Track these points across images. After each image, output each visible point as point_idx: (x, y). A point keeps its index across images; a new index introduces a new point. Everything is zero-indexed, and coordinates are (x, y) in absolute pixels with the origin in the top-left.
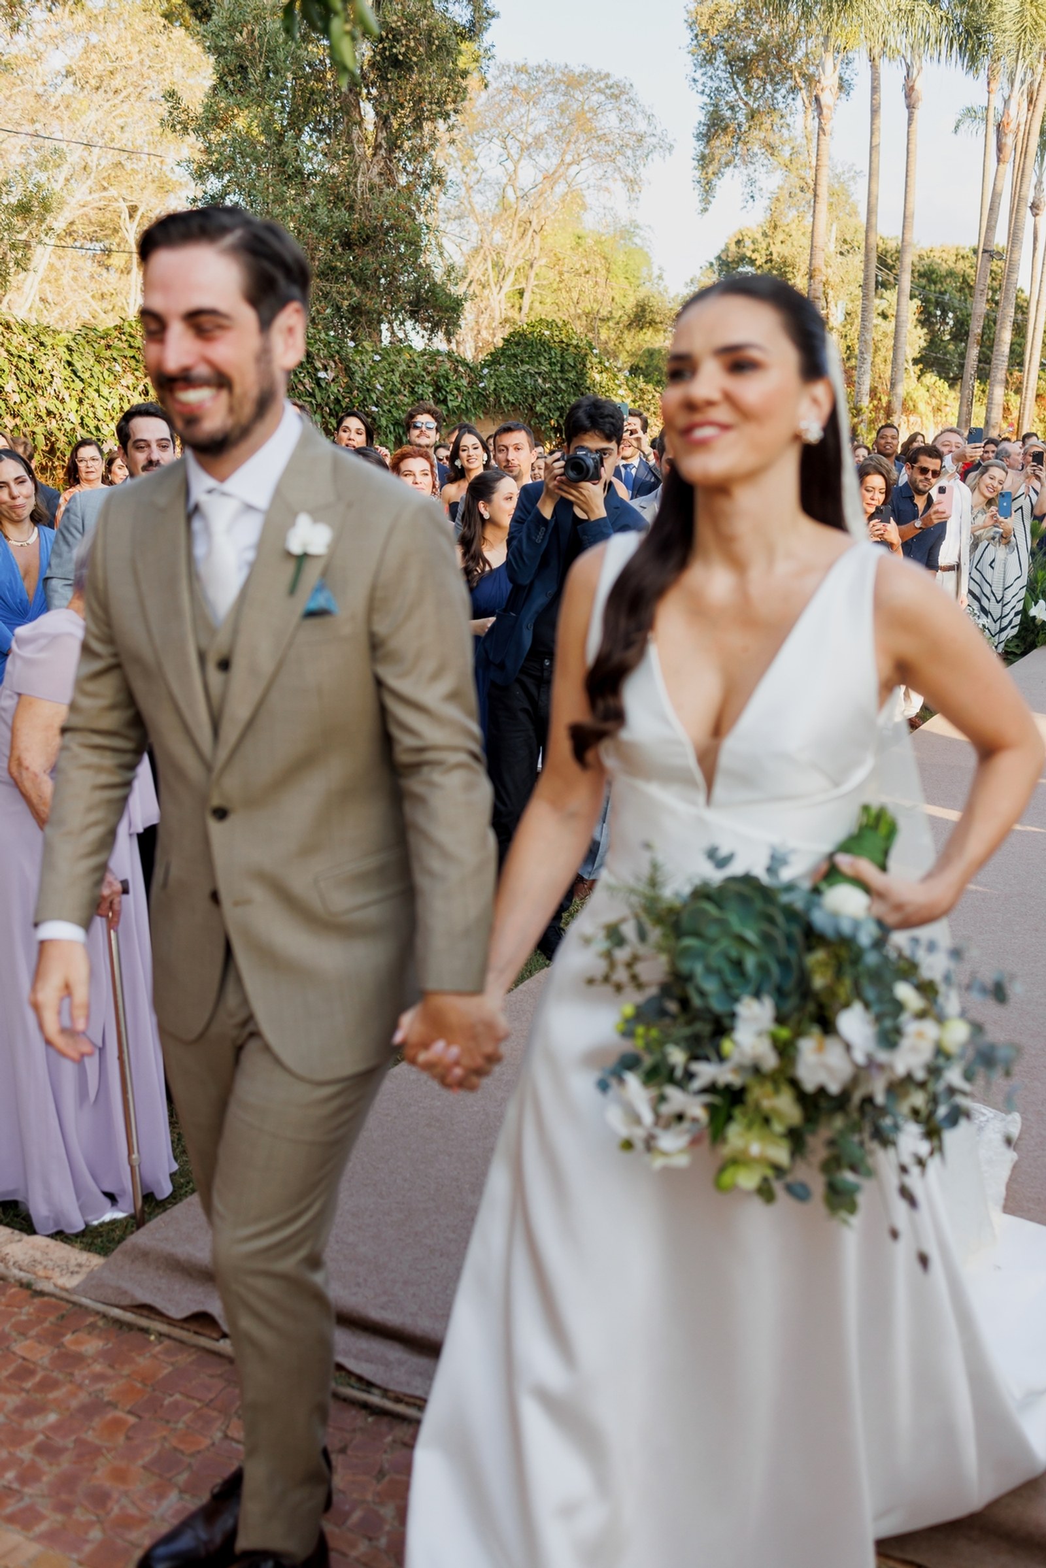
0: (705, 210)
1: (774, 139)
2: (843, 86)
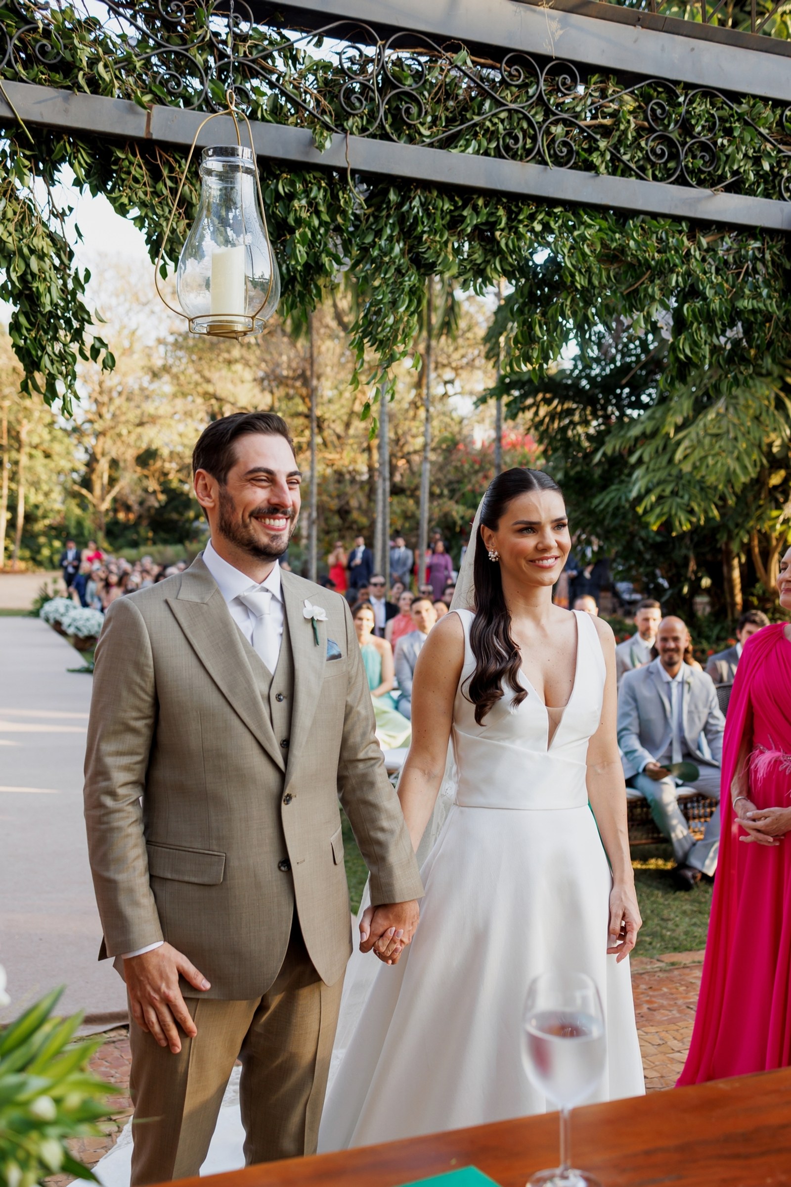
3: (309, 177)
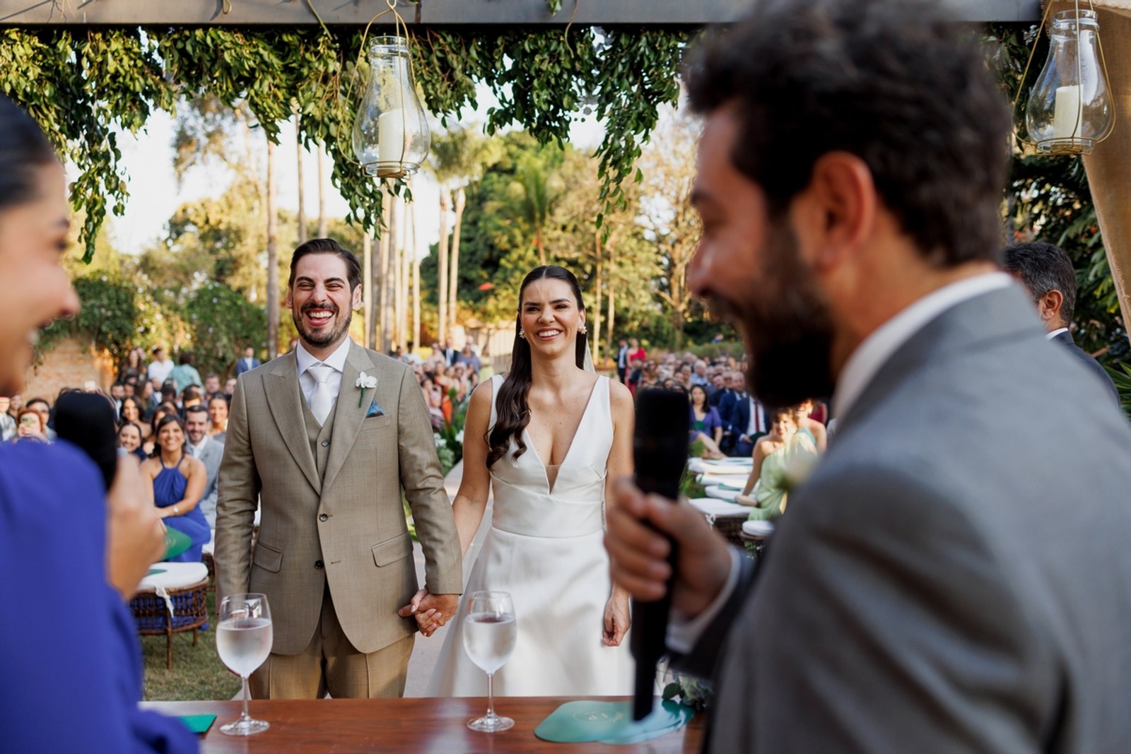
1: (225, 151)
3: (551, 34)
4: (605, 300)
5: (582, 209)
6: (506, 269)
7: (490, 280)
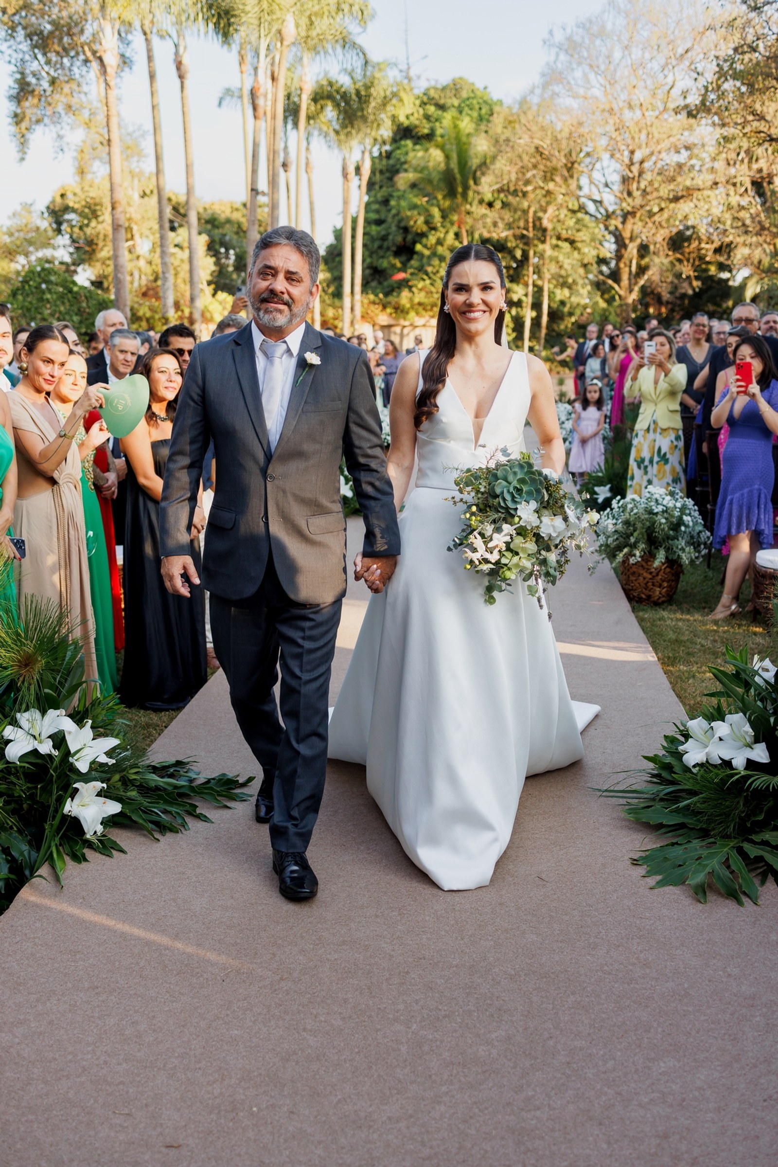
0: (22, 159)
1: (74, 101)
2: (125, 61)
4: (539, 291)
5: (513, 177)
6: (422, 255)
7: (404, 269)
